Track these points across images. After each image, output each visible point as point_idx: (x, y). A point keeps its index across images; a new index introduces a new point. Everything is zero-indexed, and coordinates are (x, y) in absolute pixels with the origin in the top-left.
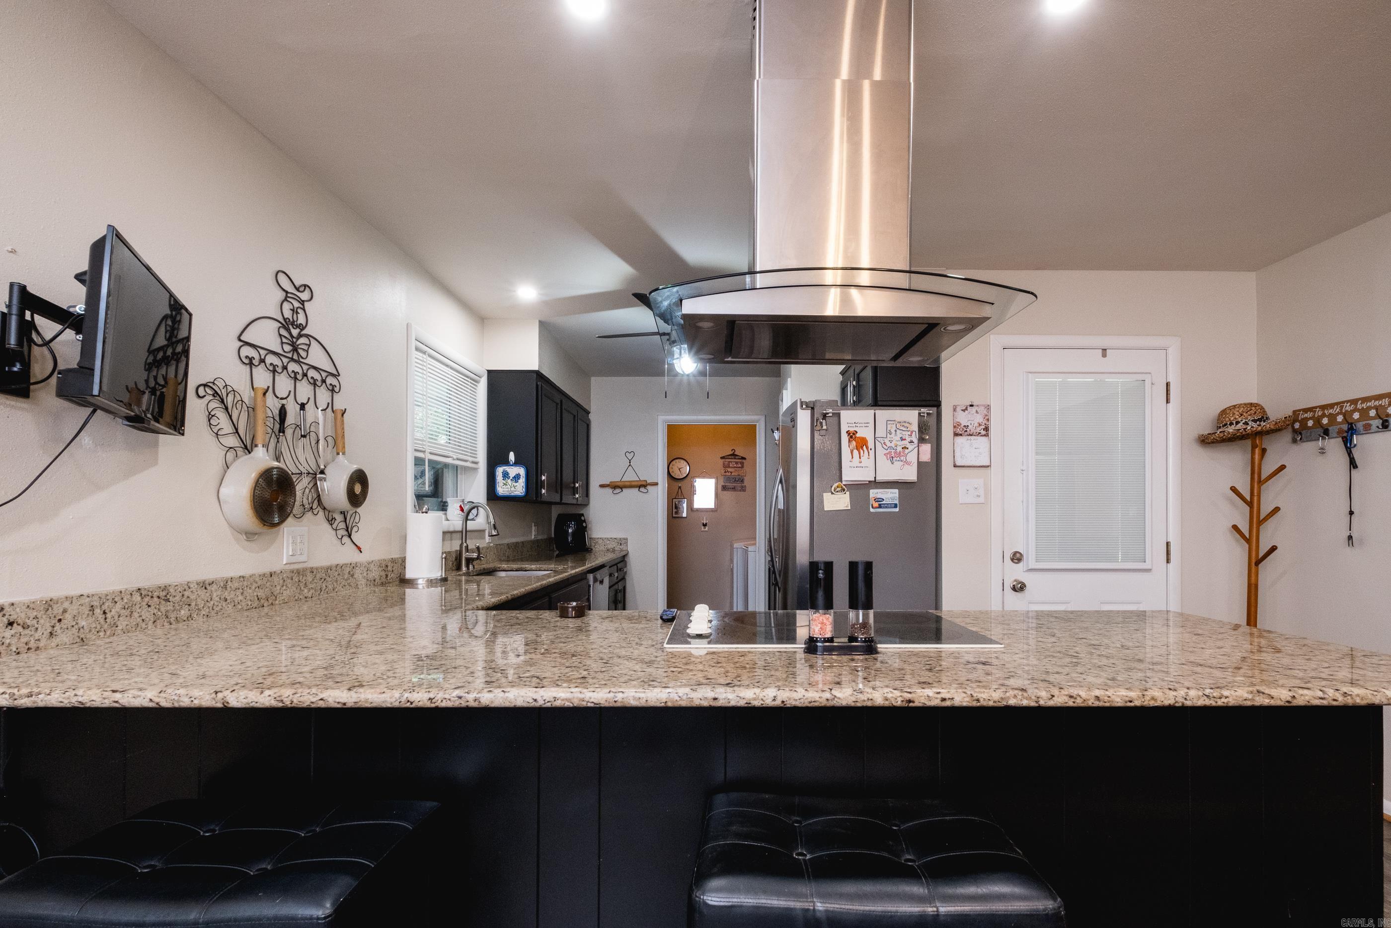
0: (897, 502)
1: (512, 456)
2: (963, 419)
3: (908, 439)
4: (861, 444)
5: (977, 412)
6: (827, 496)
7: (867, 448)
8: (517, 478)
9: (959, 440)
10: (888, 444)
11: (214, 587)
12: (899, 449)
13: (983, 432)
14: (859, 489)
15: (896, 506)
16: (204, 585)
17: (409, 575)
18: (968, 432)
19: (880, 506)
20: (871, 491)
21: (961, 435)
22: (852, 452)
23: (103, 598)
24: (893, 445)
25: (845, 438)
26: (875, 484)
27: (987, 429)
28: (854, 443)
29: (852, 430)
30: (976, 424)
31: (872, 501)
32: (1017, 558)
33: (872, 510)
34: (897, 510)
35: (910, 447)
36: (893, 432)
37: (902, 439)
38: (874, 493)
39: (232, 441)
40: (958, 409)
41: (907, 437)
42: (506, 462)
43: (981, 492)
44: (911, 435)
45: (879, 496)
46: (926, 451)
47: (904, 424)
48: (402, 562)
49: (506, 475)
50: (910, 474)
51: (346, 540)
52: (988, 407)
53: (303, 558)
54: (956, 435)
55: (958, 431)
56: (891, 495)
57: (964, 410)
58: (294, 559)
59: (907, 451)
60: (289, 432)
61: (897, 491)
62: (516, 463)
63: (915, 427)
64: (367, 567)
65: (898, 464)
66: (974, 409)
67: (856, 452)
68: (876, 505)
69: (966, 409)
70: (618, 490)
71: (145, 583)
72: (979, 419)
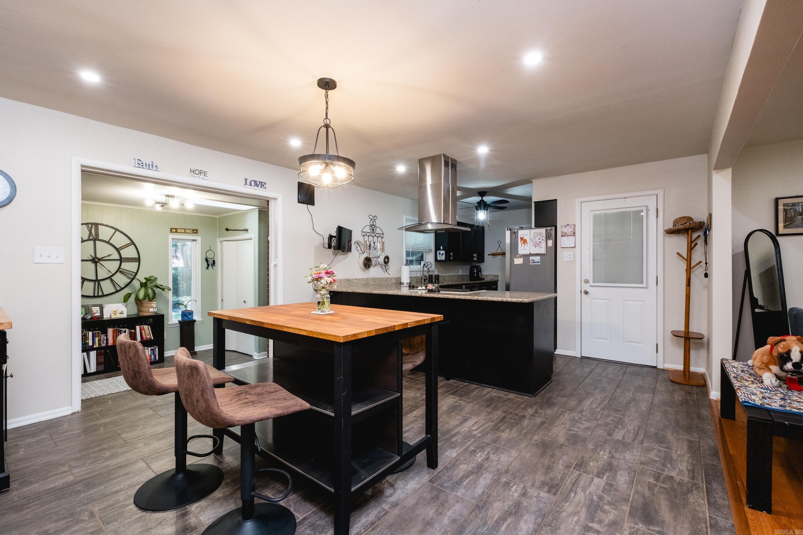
0: (539, 261)
1: (441, 248)
2: (565, 230)
3: (542, 239)
4: (525, 241)
5: (570, 227)
6: (515, 259)
7: (527, 243)
8: (443, 254)
9: (563, 238)
10: (534, 241)
11: (357, 280)
12: (538, 242)
13: (573, 235)
14: (526, 257)
15: (539, 262)
16: (355, 279)
17: (402, 282)
18: (567, 235)
19: (533, 262)
20: (530, 257)
21: (564, 236)
22: (522, 244)
23: (341, 280)
24: (536, 241)
25: (519, 240)
26: (531, 255)
27: (574, 233)
28: (522, 241)
29: (522, 237)
30: (570, 232)
31: (531, 261)
32: (587, 282)
33: (531, 264)
34: (540, 264)
35: (542, 241)
36: (536, 236)
37: (539, 239)
38: (531, 258)
39: (361, 252)
40: (563, 227)
41: (541, 238)
42: (440, 250)
43: (572, 257)
44: (543, 237)
45: (533, 259)
46: (550, 243)
47: (540, 234)
48: (400, 278)
49: (440, 253)
50: (543, 251)
51: (386, 272)
52: (575, 225)
53: (375, 276)
54: (562, 236)
55: (563, 235)
56: (537, 259)
57: (565, 227)
58: (373, 276)
59: (541, 243)
60: (372, 249)
61: (540, 257)
62: (443, 250)
63: (544, 234)
64: (391, 279)
65: (537, 248)
66: (569, 226)
67: (523, 244)
68: (532, 262)
69: (566, 226)
70: (495, 256)
71: (346, 278)
72: (571, 230)
